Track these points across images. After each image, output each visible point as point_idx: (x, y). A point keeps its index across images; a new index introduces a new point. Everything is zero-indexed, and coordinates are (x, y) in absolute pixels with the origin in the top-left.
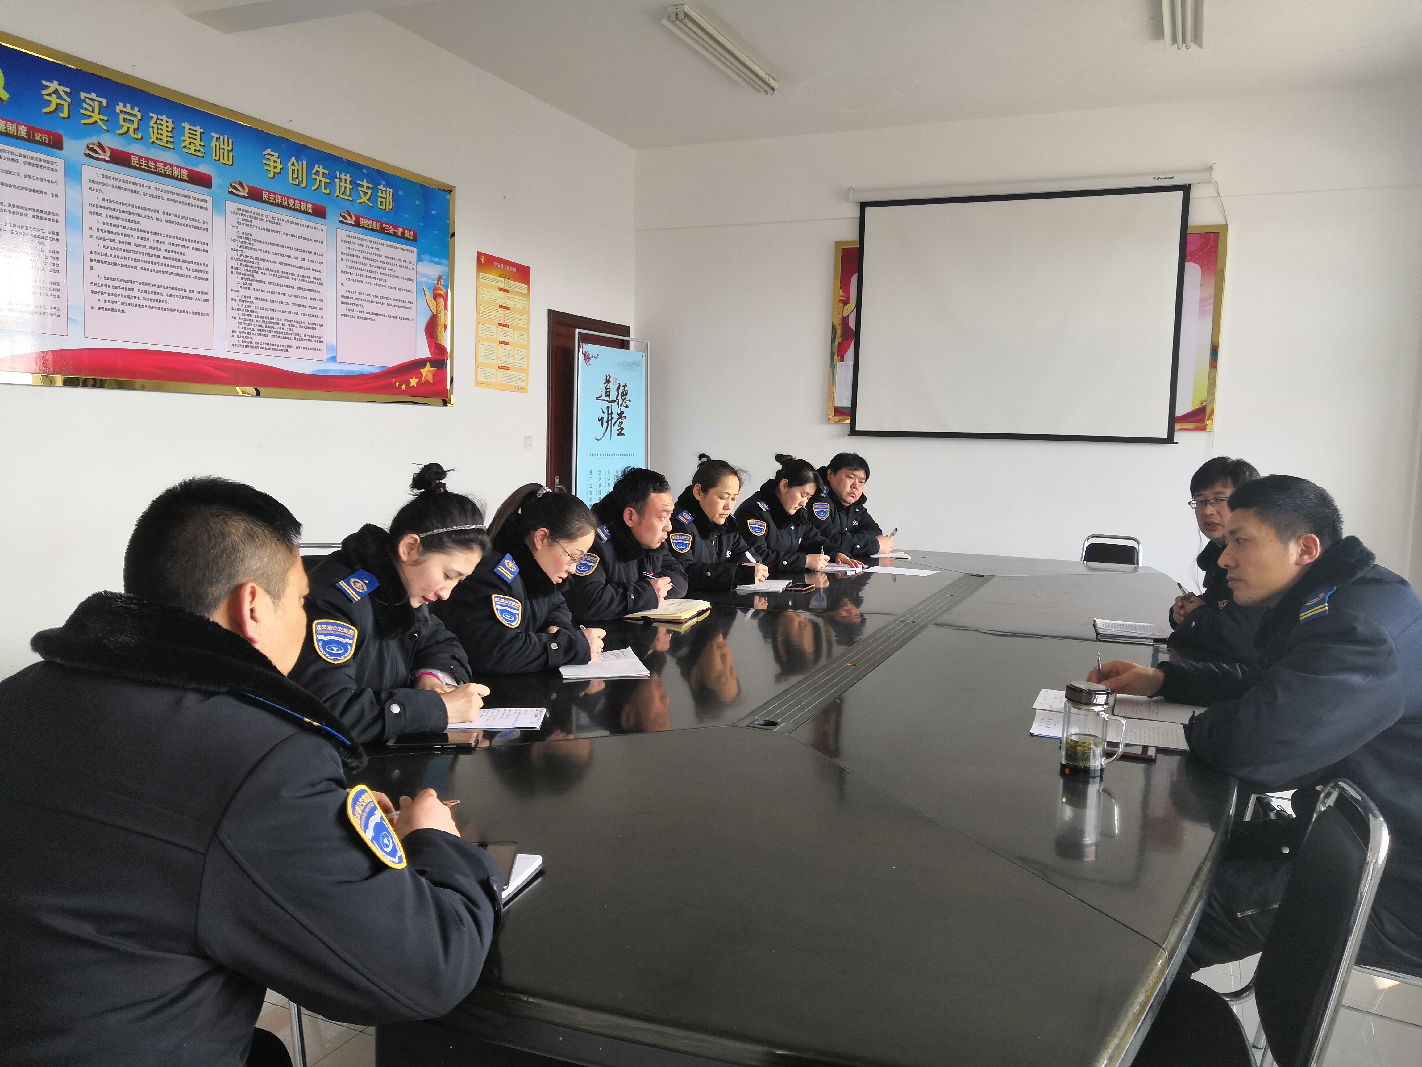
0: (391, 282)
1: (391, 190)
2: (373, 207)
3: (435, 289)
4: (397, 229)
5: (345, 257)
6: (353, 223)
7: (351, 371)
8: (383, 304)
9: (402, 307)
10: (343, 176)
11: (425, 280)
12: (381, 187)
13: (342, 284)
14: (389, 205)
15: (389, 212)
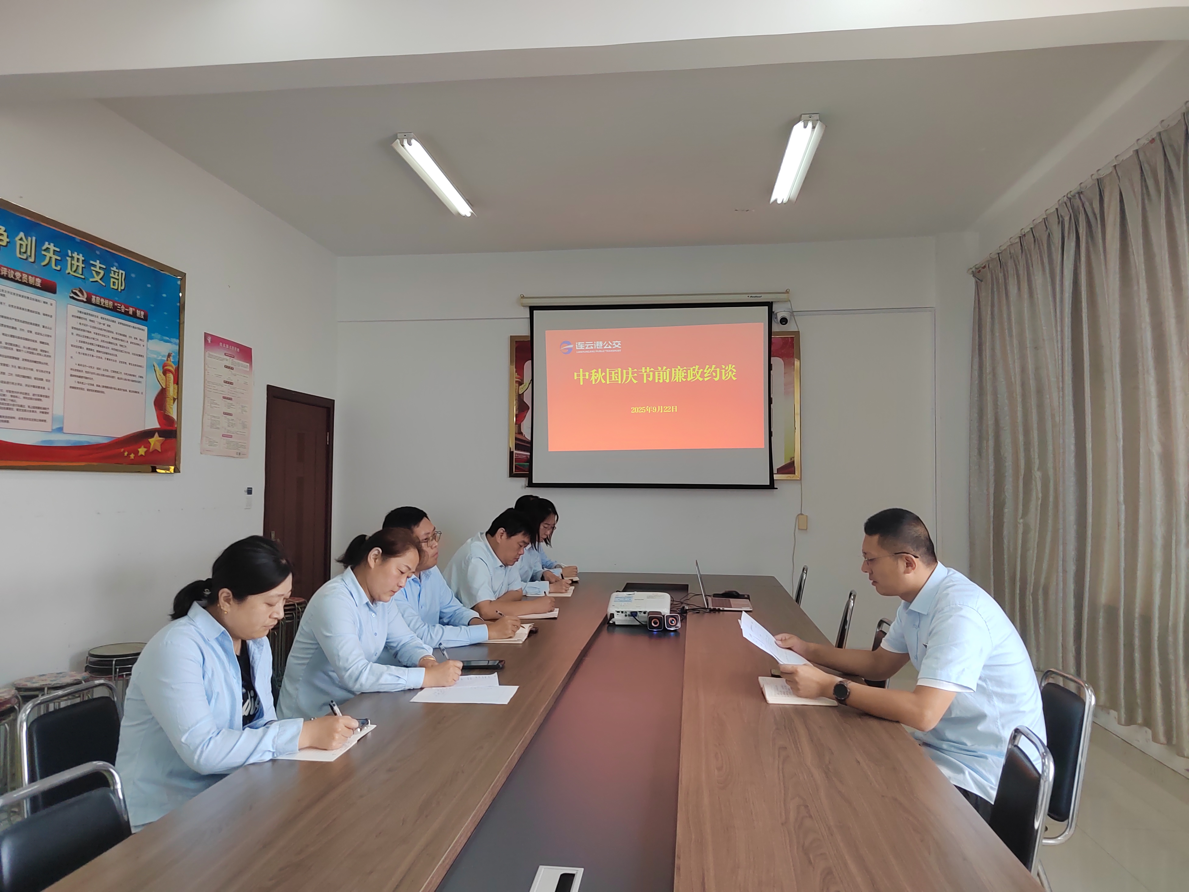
0: (121, 357)
1: (124, 273)
2: (105, 286)
3: (164, 365)
4: (128, 309)
5: (76, 332)
6: (85, 300)
7: (79, 442)
8: (113, 377)
9: (133, 381)
10: (75, 255)
11: (155, 356)
12: (114, 269)
13: (72, 357)
14: (121, 286)
15: (121, 292)
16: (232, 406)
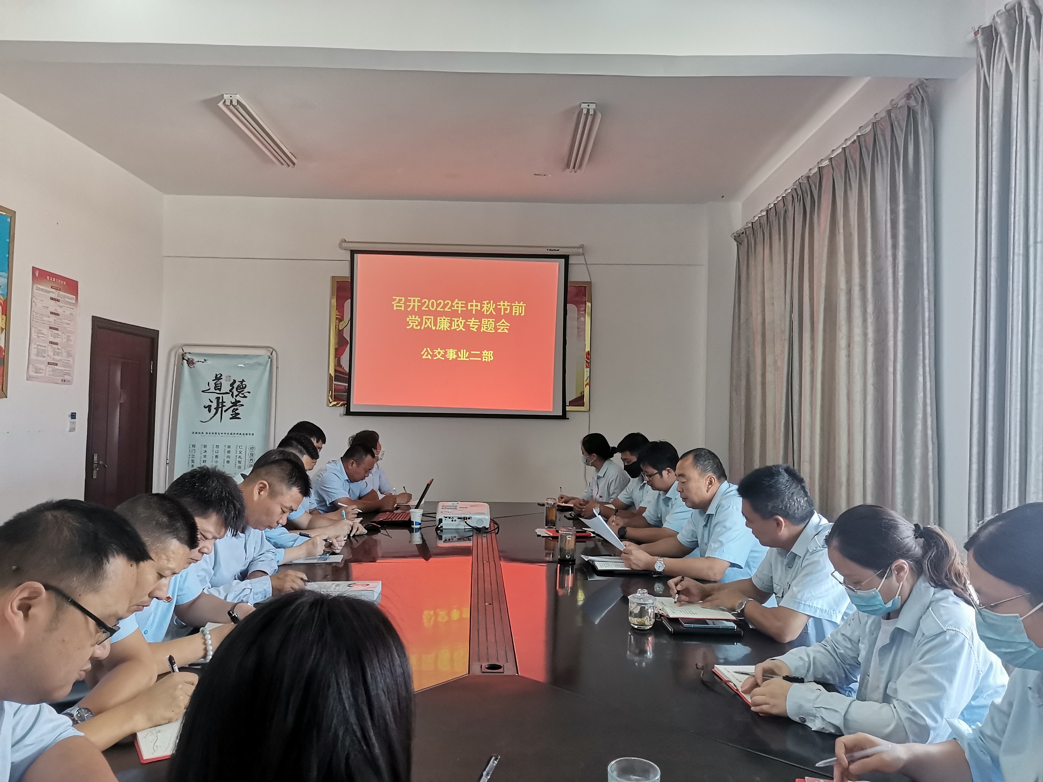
16: (58, 336)
